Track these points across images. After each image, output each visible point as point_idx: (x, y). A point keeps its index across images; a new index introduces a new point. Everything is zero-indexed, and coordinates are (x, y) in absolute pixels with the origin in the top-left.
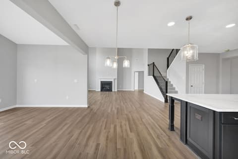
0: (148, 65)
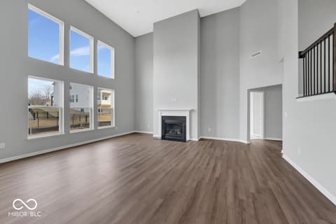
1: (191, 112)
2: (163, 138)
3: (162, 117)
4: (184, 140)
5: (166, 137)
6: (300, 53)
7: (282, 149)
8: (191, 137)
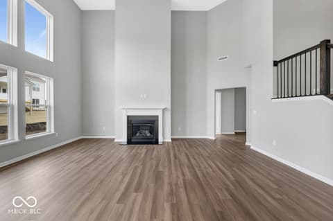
0: (276, 64)
1: (164, 110)
2: (129, 142)
3: (128, 117)
4: (157, 142)
5: (133, 140)
6: (275, 62)
7: (245, 141)
8: (164, 138)
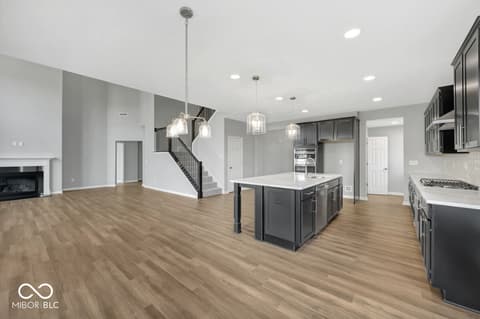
0: (156, 130)
1: (51, 161)
